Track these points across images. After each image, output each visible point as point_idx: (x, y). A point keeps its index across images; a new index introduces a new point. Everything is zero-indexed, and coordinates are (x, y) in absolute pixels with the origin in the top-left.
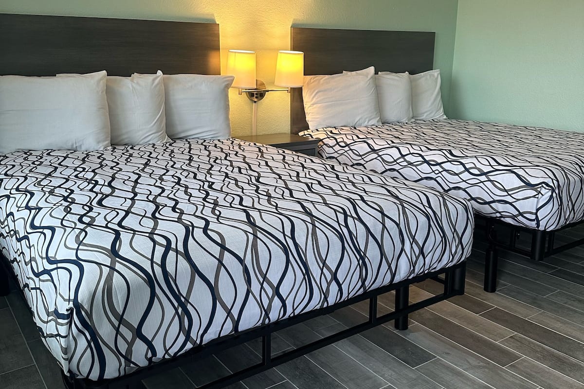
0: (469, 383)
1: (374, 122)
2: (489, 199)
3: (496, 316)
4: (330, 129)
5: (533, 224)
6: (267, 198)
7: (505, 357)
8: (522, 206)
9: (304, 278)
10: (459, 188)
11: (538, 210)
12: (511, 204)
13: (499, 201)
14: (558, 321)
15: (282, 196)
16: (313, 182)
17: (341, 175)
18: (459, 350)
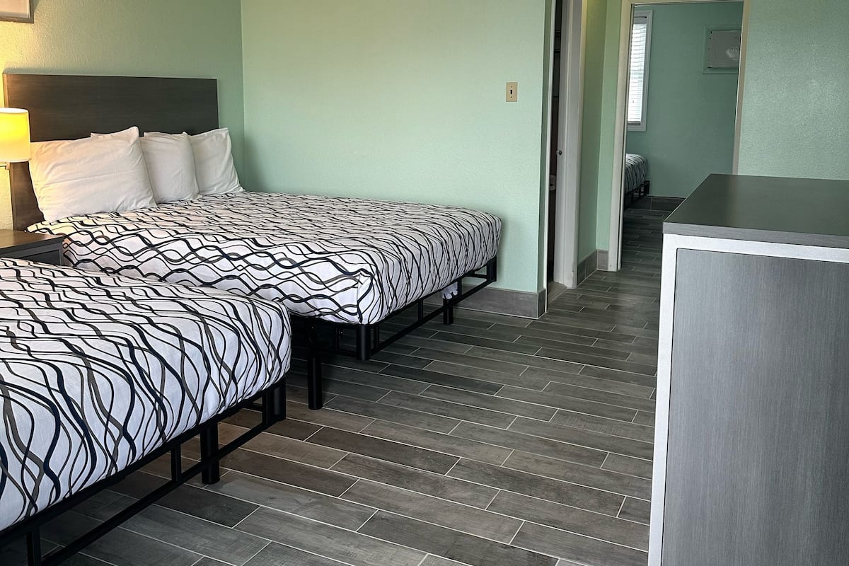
0: (300, 527)
1: (145, 203)
2: (304, 296)
3: (326, 437)
4: (80, 219)
5: (355, 319)
6: (9, 340)
7: (337, 485)
8: (343, 299)
9: (83, 442)
10: (269, 286)
11: (359, 301)
12: (329, 298)
13: (317, 296)
14: (392, 427)
15: (33, 332)
16: (74, 307)
17: (113, 291)
18: (287, 490)
